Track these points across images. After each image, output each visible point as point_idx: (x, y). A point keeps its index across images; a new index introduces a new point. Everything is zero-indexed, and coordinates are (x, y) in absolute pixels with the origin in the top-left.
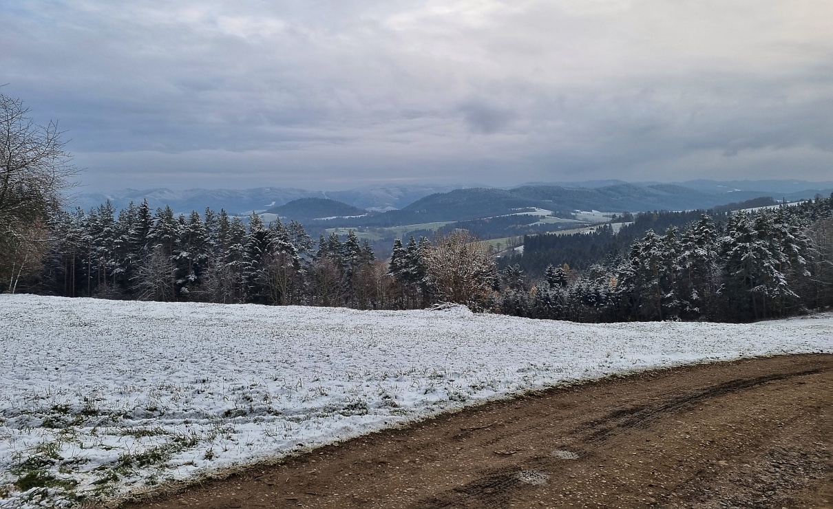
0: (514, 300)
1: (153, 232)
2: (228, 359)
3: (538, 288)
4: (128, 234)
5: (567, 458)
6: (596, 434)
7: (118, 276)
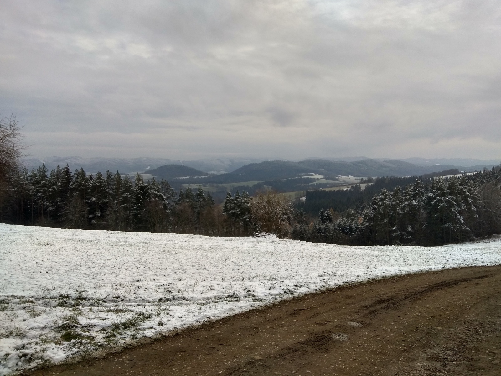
0: (299, 230)
1: (72, 185)
2: (146, 267)
3: (314, 223)
4: (56, 185)
5: (356, 326)
6: (370, 313)
7: (51, 212)
